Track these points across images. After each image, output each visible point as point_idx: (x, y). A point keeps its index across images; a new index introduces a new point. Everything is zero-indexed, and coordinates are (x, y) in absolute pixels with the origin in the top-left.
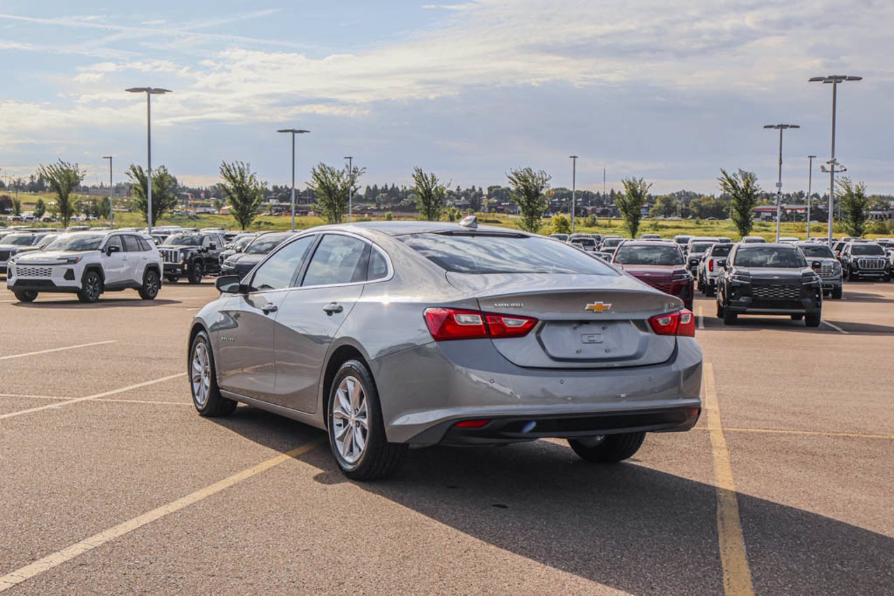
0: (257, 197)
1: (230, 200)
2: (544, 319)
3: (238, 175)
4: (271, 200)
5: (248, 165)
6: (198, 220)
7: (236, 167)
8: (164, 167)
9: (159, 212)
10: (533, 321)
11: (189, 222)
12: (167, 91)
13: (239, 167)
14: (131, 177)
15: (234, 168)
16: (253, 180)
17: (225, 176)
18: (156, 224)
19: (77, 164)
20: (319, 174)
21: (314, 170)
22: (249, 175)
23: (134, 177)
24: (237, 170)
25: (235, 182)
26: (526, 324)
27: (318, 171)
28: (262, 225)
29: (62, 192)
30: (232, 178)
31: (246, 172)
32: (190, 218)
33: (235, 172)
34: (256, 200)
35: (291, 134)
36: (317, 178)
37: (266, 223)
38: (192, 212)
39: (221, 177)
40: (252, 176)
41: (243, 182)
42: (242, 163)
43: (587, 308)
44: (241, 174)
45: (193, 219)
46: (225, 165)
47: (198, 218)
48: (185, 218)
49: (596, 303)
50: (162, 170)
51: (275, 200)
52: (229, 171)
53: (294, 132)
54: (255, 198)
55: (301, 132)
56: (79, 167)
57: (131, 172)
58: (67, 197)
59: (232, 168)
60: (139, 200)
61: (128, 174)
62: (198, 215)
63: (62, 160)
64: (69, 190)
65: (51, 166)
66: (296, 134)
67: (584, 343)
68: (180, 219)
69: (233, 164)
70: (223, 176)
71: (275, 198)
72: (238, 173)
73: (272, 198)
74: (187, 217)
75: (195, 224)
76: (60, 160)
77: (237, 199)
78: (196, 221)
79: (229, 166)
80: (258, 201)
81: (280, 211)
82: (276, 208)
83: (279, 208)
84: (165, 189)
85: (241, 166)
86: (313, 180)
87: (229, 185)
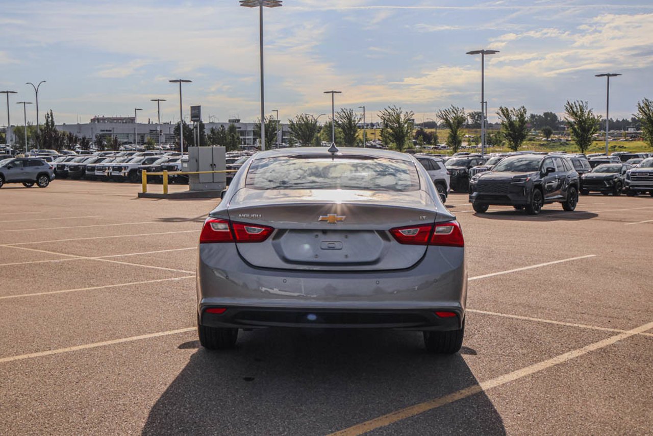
0: (593, 127)
1: (572, 130)
2: (280, 228)
3: (579, 111)
4: (629, 129)
5: (587, 103)
6: (567, 146)
7: (577, 104)
8: (524, 107)
9: (519, 140)
10: (269, 230)
11: (560, 147)
12: (497, 52)
13: (579, 105)
14: (500, 116)
15: (576, 106)
16: (590, 114)
17: (568, 112)
18: (518, 149)
19: (463, 108)
20: (643, 107)
21: (639, 104)
22: (587, 111)
23: (502, 116)
24: (579, 107)
25: (576, 116)
26: (264, 231)
27: (642, 105)
28: (616, 148)
29: (453, 129)
30: (574, 114)
31: (585, 108)
32: (561, 144)
33: (577, 108)
34: (592, 130)
35: (606, 77)
36: (642, 110)
37: (619, 147)
38: (563, 139)
39: (566, 113)
40: (590, 112)
41: (583, 116)
42: (582, 102)
43: (319, 219)
44: (581, 110)
45: (564, 145)
46: (569, 104)
47: (567, 144)
48: (557, 144)
49: (328, 215)
50: (522, 110)
51: (632, 129)
52: (572, 109)
53: (608, 75)
54: (592, 128)
55: (616, 75)
56: (465, 110)
57: (500, 112)
58: (456, 132)
59: (574, 105)
60: (505, 132)
61: (498, 113)
62: (567, 142)
63: (453, 105)
64: (458, 127)
65: (446, 110)
66: (610, 77)
67: (322, 249)
68: (554, 145)
69: (575, 103)
70: (567, 113)
71: (633, 128)
72: (579, 109)
73: (631, 128)
74: (559, 144)
75: (565, 149)
76: (452, 106)
77: (577, 130)
78: (565, 146)
79: (572, 104)
80: (594, 130)
81: (635, 137)
82: (631, 135)
83: (634, 135)
84: (524, 124)
85: (581, 104)
86: (638, 112)
87: (572, 120)
